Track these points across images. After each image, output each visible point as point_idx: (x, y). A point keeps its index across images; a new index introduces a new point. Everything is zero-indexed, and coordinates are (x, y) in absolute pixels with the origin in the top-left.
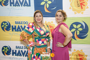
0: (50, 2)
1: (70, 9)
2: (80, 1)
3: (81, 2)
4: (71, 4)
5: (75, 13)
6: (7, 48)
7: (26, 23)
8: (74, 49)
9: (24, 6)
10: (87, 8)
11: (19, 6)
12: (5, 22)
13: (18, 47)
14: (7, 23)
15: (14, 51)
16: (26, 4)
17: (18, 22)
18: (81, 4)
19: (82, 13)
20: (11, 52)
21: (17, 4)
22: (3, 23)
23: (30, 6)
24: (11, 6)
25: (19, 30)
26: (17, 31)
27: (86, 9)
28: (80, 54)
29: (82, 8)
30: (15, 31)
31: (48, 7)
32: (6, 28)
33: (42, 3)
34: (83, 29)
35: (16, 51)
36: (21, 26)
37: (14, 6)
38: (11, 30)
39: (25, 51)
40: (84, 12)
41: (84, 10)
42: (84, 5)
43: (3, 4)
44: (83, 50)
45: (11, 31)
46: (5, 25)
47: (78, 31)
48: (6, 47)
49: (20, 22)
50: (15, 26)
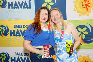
0: (52, 4)
1: (74, 10)
2: (85, 2)
3: (86, 3)
4: (75, 6)
5: (80, 15)
6: (5, 55)
7: (25, 27)
8: (80, 55)
9: (24, 8)
11: (18, 8)
13: (18, 53)
14: (5, 27)
15: (13, 59)
16: (26, 6)
17: (17, 26)
19: (88, 15)
21: (16, 6)
23: (30, 8)
24: (9, 8)
25: (18, 34)
26: (16, 36)
27: (92, 11)
28: (86, 60)
30: (14, 36)
31: (50, 9)
32: (3, 32)
34: (89, 33)
35: (15, 58)
36: (21, 30)
37: (12, 8)
39: (25, 58)
40: (89, 13)
41: (90, 12)
42: (90, 7)
43: (1, 6)
44: (89, 56)
45: (9, 36)
46: (2, 30)
47: (84, 35)
49: (19, 26)
50: (14, 31)
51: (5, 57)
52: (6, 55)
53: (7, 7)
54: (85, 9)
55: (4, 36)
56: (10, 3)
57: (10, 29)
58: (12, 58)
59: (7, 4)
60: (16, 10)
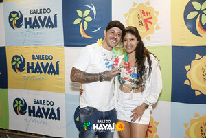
0: (89, 19)
2: (144, 15)
3: (145, 18)
6: (20, 102)
7: (49, 58)
9: (46, 27)
10: (158, 28)
11: (39, 27)
12: (17, 57)
14: (21, 59)
17: (37, 56)
18: (146, 20)
19: (148, 38)
20: (27, 110)
22: (15, 58)
23: (56, 27)
24: (26, 27)
25: (38, 70)
26: (35, 73)
27: (156, 31)
29: (148, 29)
31: (86, 28)
33: (77, 21)
35: (34, 108)
37: (30, 27)
38: (26, 71)
39: (49, 109)
40: (152, 35)
42: (151, 23)
43: (15, 25)
45: (25, 73)
46: (17, 62)
48: (18, 100)
49: (39, 56)
50: (32, 64)
51: (21, 105)
52: (22, 103)
53: (24, 26)
54: (144, 27)
55: (19, 73)
56: (28, 20)
57: (27, 61)
58: (29, 107)
59: (23, 22)
60: (36, 30)
